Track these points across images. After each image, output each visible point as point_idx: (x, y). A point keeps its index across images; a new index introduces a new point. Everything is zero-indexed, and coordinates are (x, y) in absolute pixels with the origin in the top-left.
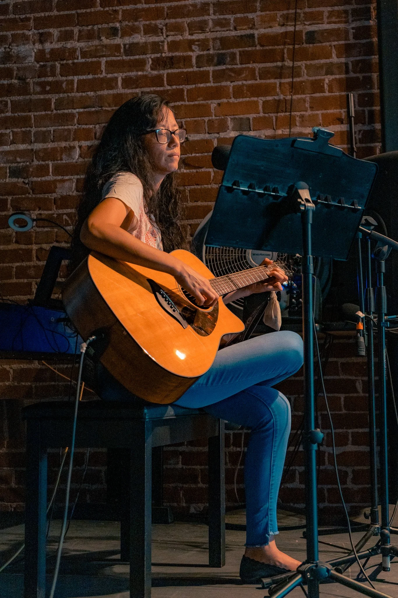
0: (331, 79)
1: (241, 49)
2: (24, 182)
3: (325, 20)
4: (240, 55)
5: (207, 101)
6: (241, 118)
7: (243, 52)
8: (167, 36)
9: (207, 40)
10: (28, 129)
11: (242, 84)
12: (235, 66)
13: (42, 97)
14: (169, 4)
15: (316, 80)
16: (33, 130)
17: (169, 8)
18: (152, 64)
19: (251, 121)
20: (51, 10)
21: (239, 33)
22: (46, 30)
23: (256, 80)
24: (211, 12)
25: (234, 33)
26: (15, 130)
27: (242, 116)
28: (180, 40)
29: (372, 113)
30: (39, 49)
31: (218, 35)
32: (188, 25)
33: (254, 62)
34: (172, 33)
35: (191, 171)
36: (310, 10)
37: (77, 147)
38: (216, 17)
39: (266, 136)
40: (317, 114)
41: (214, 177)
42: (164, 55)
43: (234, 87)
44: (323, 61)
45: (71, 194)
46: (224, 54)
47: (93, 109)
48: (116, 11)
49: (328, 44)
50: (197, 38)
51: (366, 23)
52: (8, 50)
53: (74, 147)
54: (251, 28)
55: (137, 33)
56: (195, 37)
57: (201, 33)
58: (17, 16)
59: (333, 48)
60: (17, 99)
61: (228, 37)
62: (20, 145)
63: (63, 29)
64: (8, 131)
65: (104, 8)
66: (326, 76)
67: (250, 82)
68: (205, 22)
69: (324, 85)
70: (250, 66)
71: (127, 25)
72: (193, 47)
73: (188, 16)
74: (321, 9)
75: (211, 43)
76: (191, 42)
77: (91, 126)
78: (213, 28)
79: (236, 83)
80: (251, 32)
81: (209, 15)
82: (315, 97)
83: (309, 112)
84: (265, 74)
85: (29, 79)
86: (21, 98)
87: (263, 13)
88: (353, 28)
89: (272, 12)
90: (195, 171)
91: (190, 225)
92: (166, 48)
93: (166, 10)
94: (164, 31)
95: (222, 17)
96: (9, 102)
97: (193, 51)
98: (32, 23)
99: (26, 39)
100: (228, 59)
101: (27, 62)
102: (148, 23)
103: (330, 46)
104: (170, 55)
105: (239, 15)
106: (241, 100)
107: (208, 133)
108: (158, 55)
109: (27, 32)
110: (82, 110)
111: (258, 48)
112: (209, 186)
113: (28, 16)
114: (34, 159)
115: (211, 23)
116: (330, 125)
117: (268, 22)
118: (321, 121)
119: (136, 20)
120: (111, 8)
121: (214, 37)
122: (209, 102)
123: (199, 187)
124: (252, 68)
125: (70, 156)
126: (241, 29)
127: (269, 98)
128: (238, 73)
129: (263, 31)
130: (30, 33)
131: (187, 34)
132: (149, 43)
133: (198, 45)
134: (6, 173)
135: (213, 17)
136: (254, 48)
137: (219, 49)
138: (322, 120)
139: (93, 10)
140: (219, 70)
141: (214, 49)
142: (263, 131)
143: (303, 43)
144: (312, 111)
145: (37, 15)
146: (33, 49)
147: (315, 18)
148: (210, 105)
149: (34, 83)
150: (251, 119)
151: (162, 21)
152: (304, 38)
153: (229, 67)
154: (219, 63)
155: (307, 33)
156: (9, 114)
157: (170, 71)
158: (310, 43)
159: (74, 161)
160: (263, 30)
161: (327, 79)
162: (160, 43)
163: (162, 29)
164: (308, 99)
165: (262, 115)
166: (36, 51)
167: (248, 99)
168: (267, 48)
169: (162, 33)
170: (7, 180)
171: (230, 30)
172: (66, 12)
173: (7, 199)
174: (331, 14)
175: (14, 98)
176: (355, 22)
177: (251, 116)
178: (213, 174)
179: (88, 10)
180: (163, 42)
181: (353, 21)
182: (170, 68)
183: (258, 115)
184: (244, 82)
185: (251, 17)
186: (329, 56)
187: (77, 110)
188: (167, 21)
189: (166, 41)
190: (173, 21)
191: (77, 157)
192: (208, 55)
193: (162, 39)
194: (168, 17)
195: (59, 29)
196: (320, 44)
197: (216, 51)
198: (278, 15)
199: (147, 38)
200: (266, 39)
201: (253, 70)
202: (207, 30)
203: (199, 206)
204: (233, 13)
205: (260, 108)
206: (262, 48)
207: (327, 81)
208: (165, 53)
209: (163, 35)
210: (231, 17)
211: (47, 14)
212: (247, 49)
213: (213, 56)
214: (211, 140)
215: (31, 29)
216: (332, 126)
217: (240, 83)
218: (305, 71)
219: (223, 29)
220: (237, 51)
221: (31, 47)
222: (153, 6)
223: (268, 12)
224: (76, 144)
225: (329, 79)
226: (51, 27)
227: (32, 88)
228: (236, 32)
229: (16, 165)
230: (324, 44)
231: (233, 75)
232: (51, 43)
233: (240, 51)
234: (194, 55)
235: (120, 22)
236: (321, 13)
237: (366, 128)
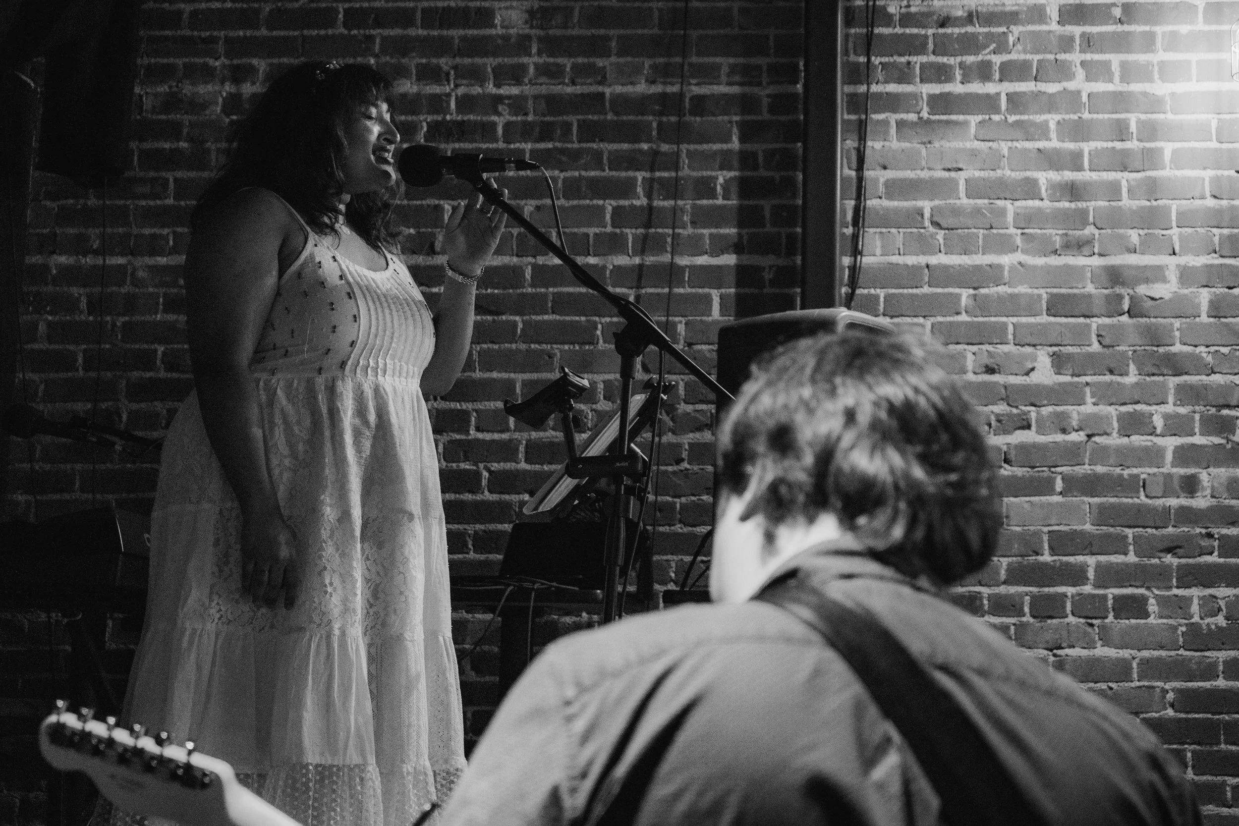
0: (728, 177)
1: (580, 117)
3: (724, 78)
4: (579, 126)
5: (518, 201)
6: (575, 234)
7: (584, 121)
8: (456, 86)
9: (522, 98)
11: (580, 175)
12: (569, 146)
14: (461, 32)
15: (703, 177)
17: (463, 39)
18: (428, 131)
19: (591, 240)
20: (257, 27)
21: (578, 89)
22: (244, 61)
23: (604, 170)
24: (534, 50)
25: (569, 90)
27: (576, 230)
28: (479, 93)
29: (792, 238)
30: (231, 93)
31: (544, 90)
32: (493, 70)
33: (602, 140)
34: (464, 82)
35: (484, 318)
36: (701, 60)
38: (541, 61)
39: (614, 266)
40: (703, 235)
41: (522, 330)
42: (448, 117)
43: (565, 180)
44: (716, 147)
46: (551, 124)
48: (370, 38)
49: (726, 118)
50: (508, 93)
51: (790, 89)
52: (175, 89)
54: (600, 83)
55: (405, 77)
56: (504, 91)
57: (514, 85)
58: (196, 33)
59: (735, 125)
61: (561, 95)
63: (275, 61)
64: (166, 231)
65: (350, 30)
66: (720, 172)
67: (592, 173)
68: (523, 68)
69: (715, 185)
70: (595, 146)
71: (387, 62)
72: (500, 108)
73: (495, 55)
74: (718, 60)
75: (530, 103)
76: (498, 99)
78: (536, 77)
79: (569, 174)
80: (600, 89)
81: (530, 55)
82: (701, 207)
83: (690, 230)
84: (619, 161)
85: (209, 144)
86: (192, 174)
87: (622, 60)
88: (768, 96)
89: (637, 59)
90: (489, 318)
91: (476, 411)
92: (453, 105)
93: (457, 41)
94: (452, 77)
95: (551, 60)
96: (171, 180)
97: (499, 114)
98: (221, 48)
99: (208, 74)
100: (559, 132)
101: (207, 112)
102: (424, 61)
103: (730, 122)
104: (459, 118)
105: (580, 60)
106: (575, 202)
107: (517, 256)
108: (440, 118)
109: (211, 62)
111: (610, 117)
112: (514, 346)
113: (215, 33)
115: (532, 70)
116: (723, 253)
117: (628, 75)
118: (707, 247)
119: (404, 56)
120: (362, 32)
121: (536, 92)
122: (523, 202)
123: (496, 347)
124: (597, 150)
126: (582, 84)
127: (625, 203)
128: (575, 155)
129: (619, 89)
130: (217, 64)
131: (491, 86)
132: (425, 95)
133: (509, 105)
134: (158, 303)
135: (536, 59)
136: (602, 117)
137: (544, 115)
138: (711, 243)
139: (330, 32)
140: (541, 150)
141: (535, 114)
142: (610, 257)
143: (684, 115)
144: (694, 228)
145: (232, 34)
146: (220, 92)
147: (708, 74)
148: (523, 208)
149: (218, 149)
150: (592, 235)
151: (451, 62)
152: (687, 105)
153: (559, 145)
154: (541, 139)
155: (692, 98)
157: (457, 146)
158: (696, 115)
160: (620, 87)
161: (722, 177)
162: (444, 98)
163: (448, 74)
164: (688, 207)
165: (609, 229)
166: (224, 94)
167: (588, 202)
168: (625, 118)
169: (448, 81)
170: (159, 316)
171: (564, 83)
172: (282, 33)
173: (156, 351)
174: (733, 70)
175: (179, 174)
176: (772, 87)
177: (592, 231)
178: (520, 326)
179: (323, 32)
180: (448, 95)
181: (768, 84)
182: (459, 140)
183: (603, 230)
184: (583, 173)
185: (601, 65)
186: (727, 139)
188: (458, 60)
189: (453, 94)
190: (467, 61)
192: (525, 123)
193: (447, 89)
194: (460, 53)
195: (269, 61)
196: (714, 119)
197: (537, 118)
198: (646, 66)
199: (422, 87)
200: (623, 103)
201: (598, 155)
202: (526, 80)
203: (494, 380)
204: (571, 56)
205: (608, 217)
206: (615, 118)
207: (721, 180)
208: (452, 114)
209: (449, 84)
210: (567, 63)
211: (249, 33)
212: (590, 117)
213: (531, 124)
214: (521, 267)
215: (220, 57)
216: (726, 256)
217: (576, 174)
218: (687, 161)
219: (553, 81)
220: (574, 119)
221: (217, 88)
222: (435, 33)
223: (629, 59)
225: (724, 177)
226: (255, 57)
228: (574, 87)
229: (176, 291)
230: (720, 118)
231: (564, 159)
232: (253, 83)
233: (578, 121)
234: (500, 121)
235: (376, 56)
236: (717, 67)
237: (782, 262)
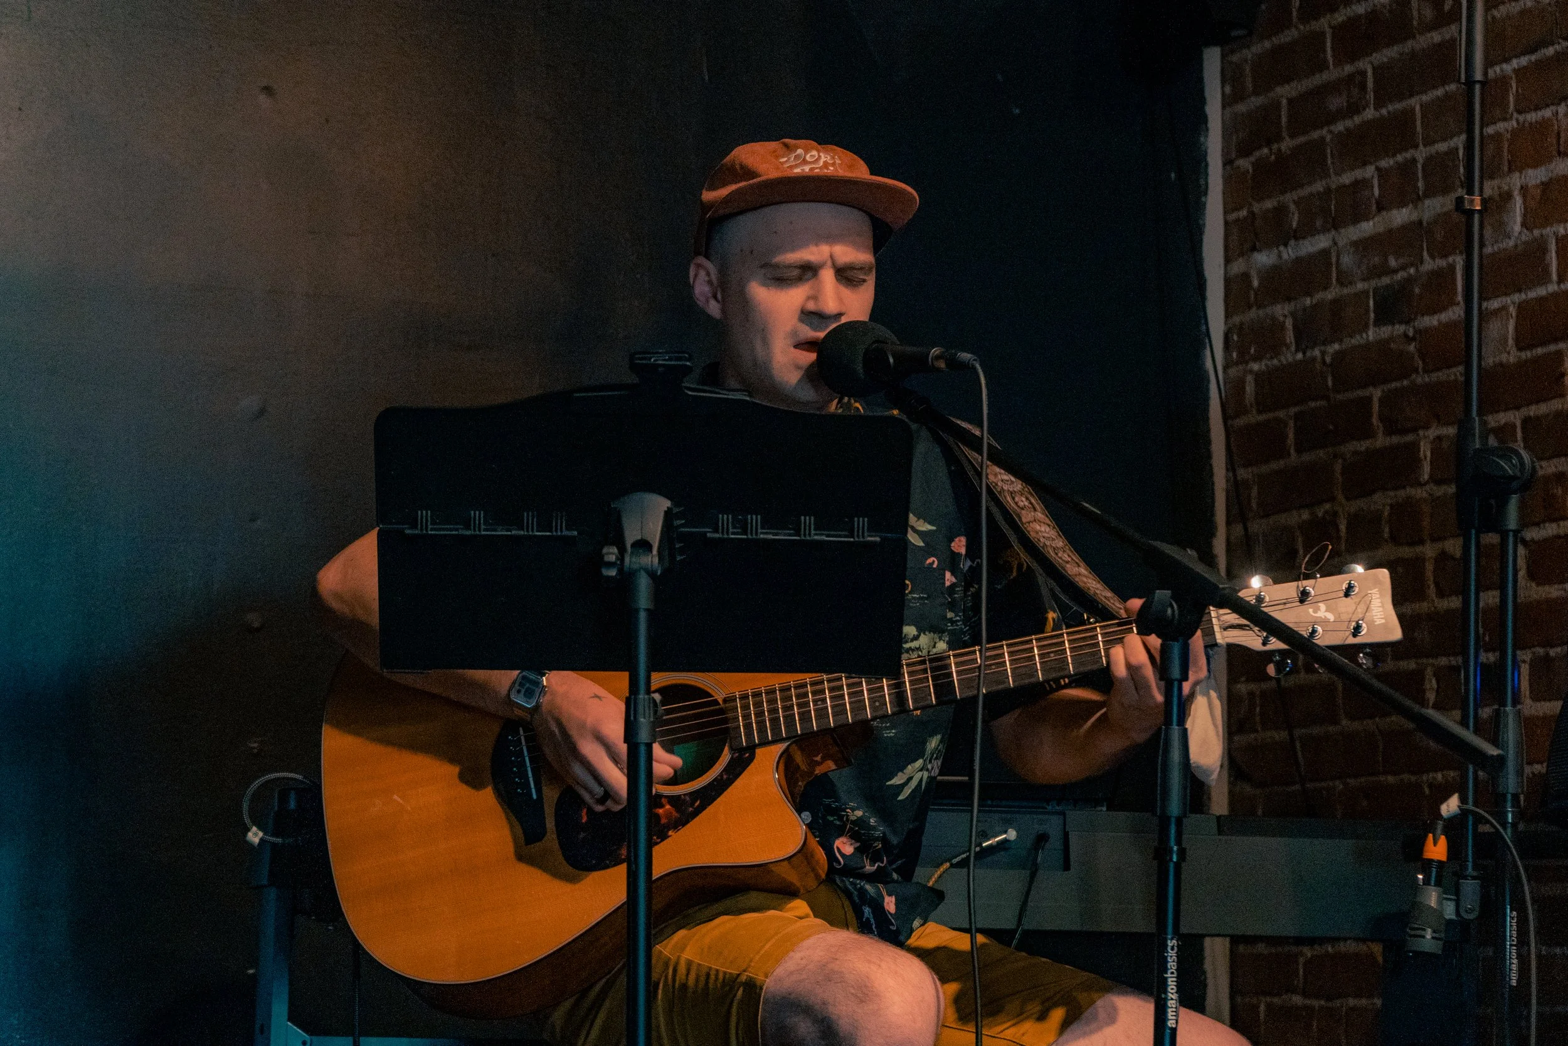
2: (1406, 335)
10: (1408, 155)
13: (1436, 37)
16: (1421, 154)
26: (1384, 163)
37: (1516, 193)
45: (1504, 357)
47: (1550, 51)
53: (1507, 196)
60: (1385, 60)
62: (1395, 212)
77: (1547, 113)
110: (1524, 61)
114: (1425, 253)
125: (1501, 229)
156: (1370, 114)
159: (1511, 243)
187: (1515, 63)
191: (1517, 228)
224: (1515, 181)
227: (1415, 13)
